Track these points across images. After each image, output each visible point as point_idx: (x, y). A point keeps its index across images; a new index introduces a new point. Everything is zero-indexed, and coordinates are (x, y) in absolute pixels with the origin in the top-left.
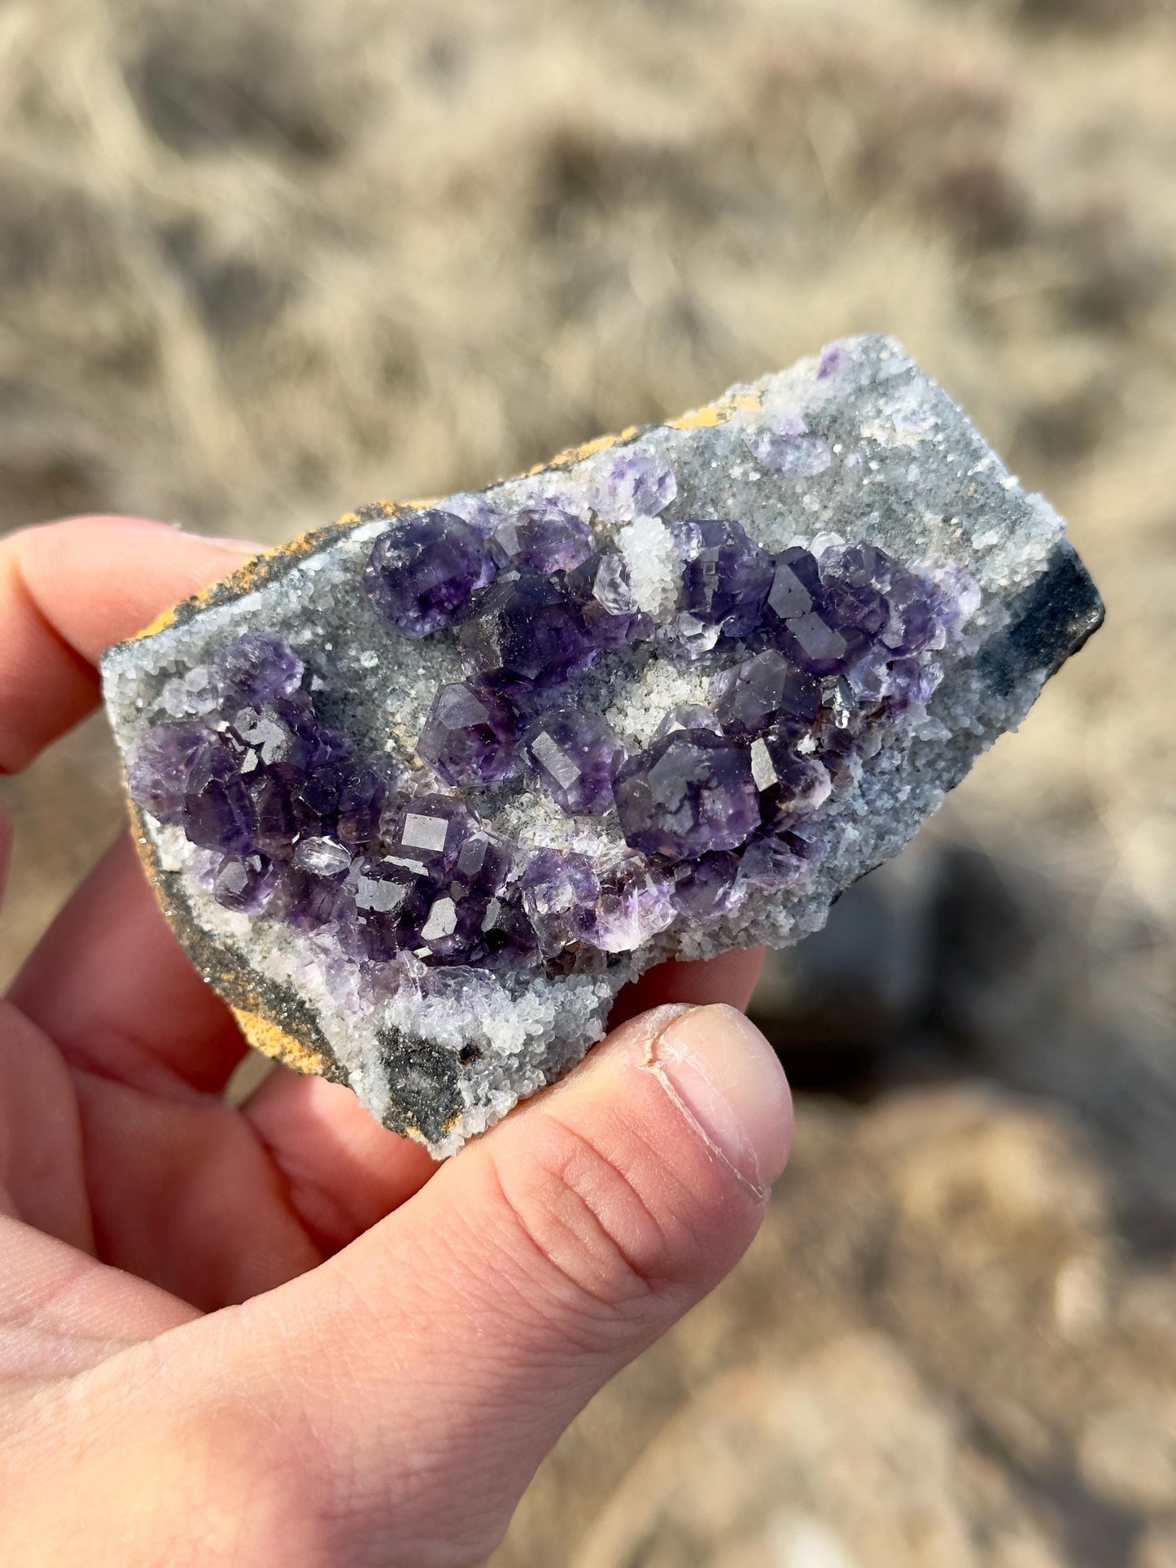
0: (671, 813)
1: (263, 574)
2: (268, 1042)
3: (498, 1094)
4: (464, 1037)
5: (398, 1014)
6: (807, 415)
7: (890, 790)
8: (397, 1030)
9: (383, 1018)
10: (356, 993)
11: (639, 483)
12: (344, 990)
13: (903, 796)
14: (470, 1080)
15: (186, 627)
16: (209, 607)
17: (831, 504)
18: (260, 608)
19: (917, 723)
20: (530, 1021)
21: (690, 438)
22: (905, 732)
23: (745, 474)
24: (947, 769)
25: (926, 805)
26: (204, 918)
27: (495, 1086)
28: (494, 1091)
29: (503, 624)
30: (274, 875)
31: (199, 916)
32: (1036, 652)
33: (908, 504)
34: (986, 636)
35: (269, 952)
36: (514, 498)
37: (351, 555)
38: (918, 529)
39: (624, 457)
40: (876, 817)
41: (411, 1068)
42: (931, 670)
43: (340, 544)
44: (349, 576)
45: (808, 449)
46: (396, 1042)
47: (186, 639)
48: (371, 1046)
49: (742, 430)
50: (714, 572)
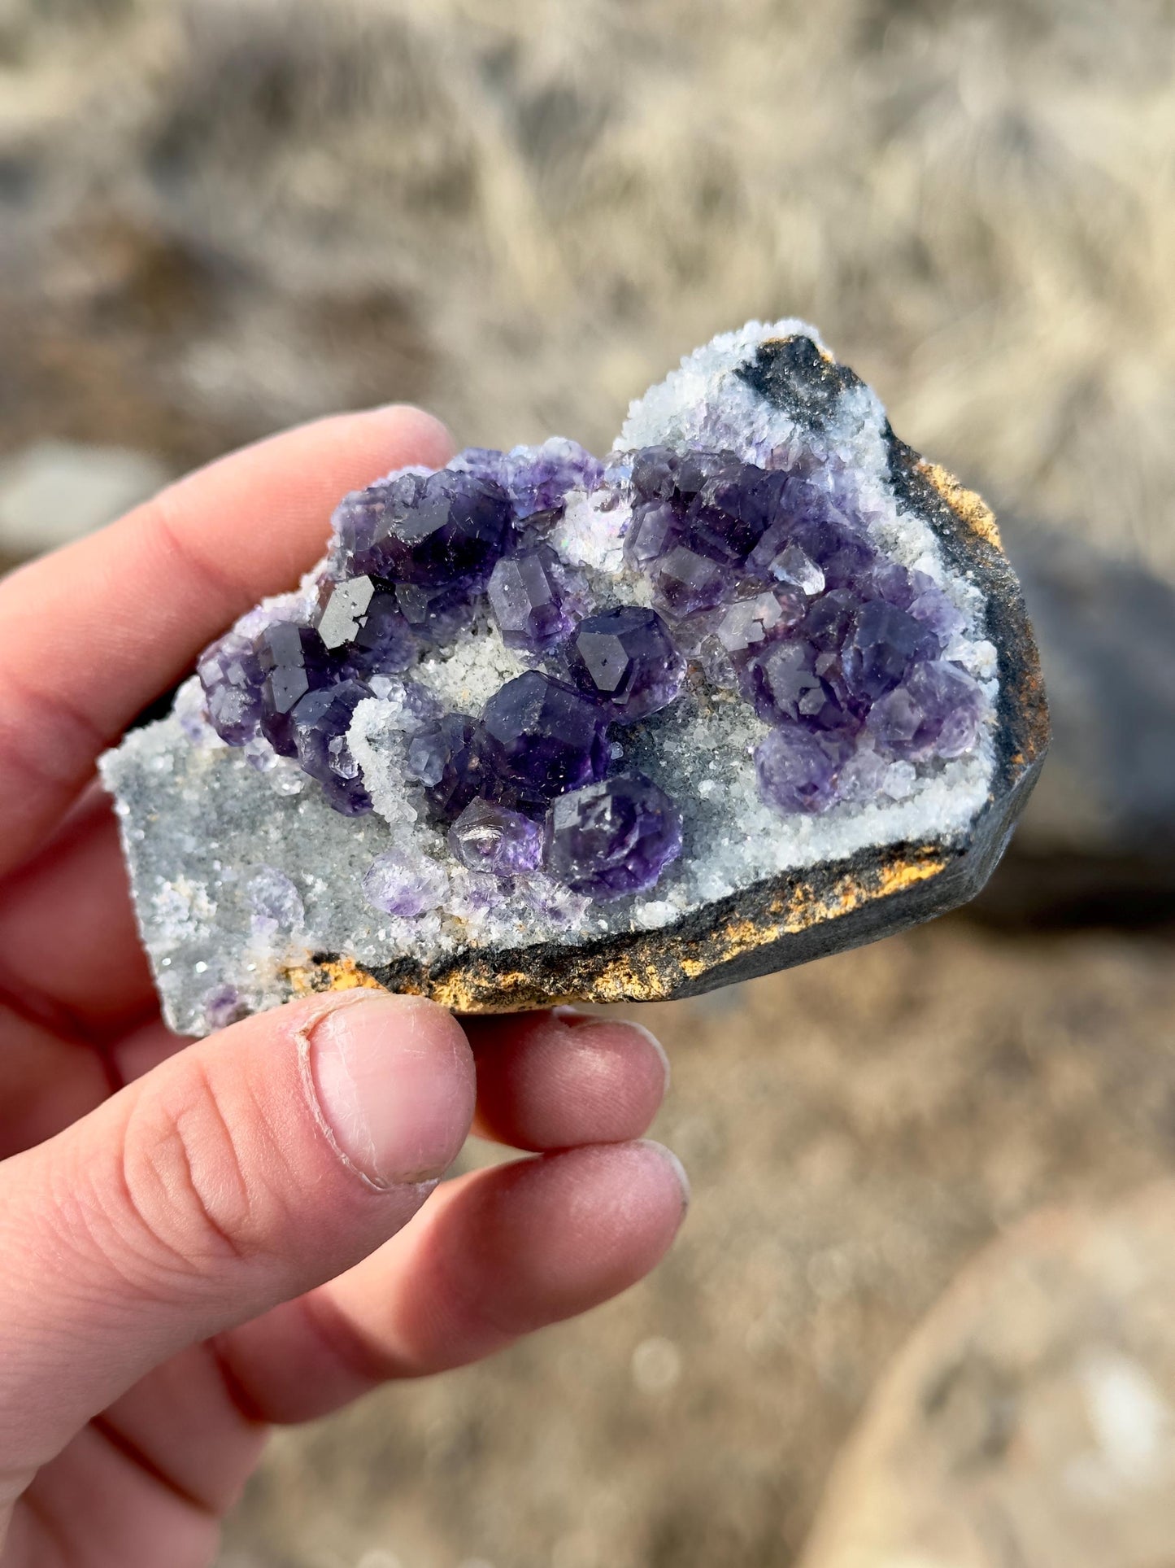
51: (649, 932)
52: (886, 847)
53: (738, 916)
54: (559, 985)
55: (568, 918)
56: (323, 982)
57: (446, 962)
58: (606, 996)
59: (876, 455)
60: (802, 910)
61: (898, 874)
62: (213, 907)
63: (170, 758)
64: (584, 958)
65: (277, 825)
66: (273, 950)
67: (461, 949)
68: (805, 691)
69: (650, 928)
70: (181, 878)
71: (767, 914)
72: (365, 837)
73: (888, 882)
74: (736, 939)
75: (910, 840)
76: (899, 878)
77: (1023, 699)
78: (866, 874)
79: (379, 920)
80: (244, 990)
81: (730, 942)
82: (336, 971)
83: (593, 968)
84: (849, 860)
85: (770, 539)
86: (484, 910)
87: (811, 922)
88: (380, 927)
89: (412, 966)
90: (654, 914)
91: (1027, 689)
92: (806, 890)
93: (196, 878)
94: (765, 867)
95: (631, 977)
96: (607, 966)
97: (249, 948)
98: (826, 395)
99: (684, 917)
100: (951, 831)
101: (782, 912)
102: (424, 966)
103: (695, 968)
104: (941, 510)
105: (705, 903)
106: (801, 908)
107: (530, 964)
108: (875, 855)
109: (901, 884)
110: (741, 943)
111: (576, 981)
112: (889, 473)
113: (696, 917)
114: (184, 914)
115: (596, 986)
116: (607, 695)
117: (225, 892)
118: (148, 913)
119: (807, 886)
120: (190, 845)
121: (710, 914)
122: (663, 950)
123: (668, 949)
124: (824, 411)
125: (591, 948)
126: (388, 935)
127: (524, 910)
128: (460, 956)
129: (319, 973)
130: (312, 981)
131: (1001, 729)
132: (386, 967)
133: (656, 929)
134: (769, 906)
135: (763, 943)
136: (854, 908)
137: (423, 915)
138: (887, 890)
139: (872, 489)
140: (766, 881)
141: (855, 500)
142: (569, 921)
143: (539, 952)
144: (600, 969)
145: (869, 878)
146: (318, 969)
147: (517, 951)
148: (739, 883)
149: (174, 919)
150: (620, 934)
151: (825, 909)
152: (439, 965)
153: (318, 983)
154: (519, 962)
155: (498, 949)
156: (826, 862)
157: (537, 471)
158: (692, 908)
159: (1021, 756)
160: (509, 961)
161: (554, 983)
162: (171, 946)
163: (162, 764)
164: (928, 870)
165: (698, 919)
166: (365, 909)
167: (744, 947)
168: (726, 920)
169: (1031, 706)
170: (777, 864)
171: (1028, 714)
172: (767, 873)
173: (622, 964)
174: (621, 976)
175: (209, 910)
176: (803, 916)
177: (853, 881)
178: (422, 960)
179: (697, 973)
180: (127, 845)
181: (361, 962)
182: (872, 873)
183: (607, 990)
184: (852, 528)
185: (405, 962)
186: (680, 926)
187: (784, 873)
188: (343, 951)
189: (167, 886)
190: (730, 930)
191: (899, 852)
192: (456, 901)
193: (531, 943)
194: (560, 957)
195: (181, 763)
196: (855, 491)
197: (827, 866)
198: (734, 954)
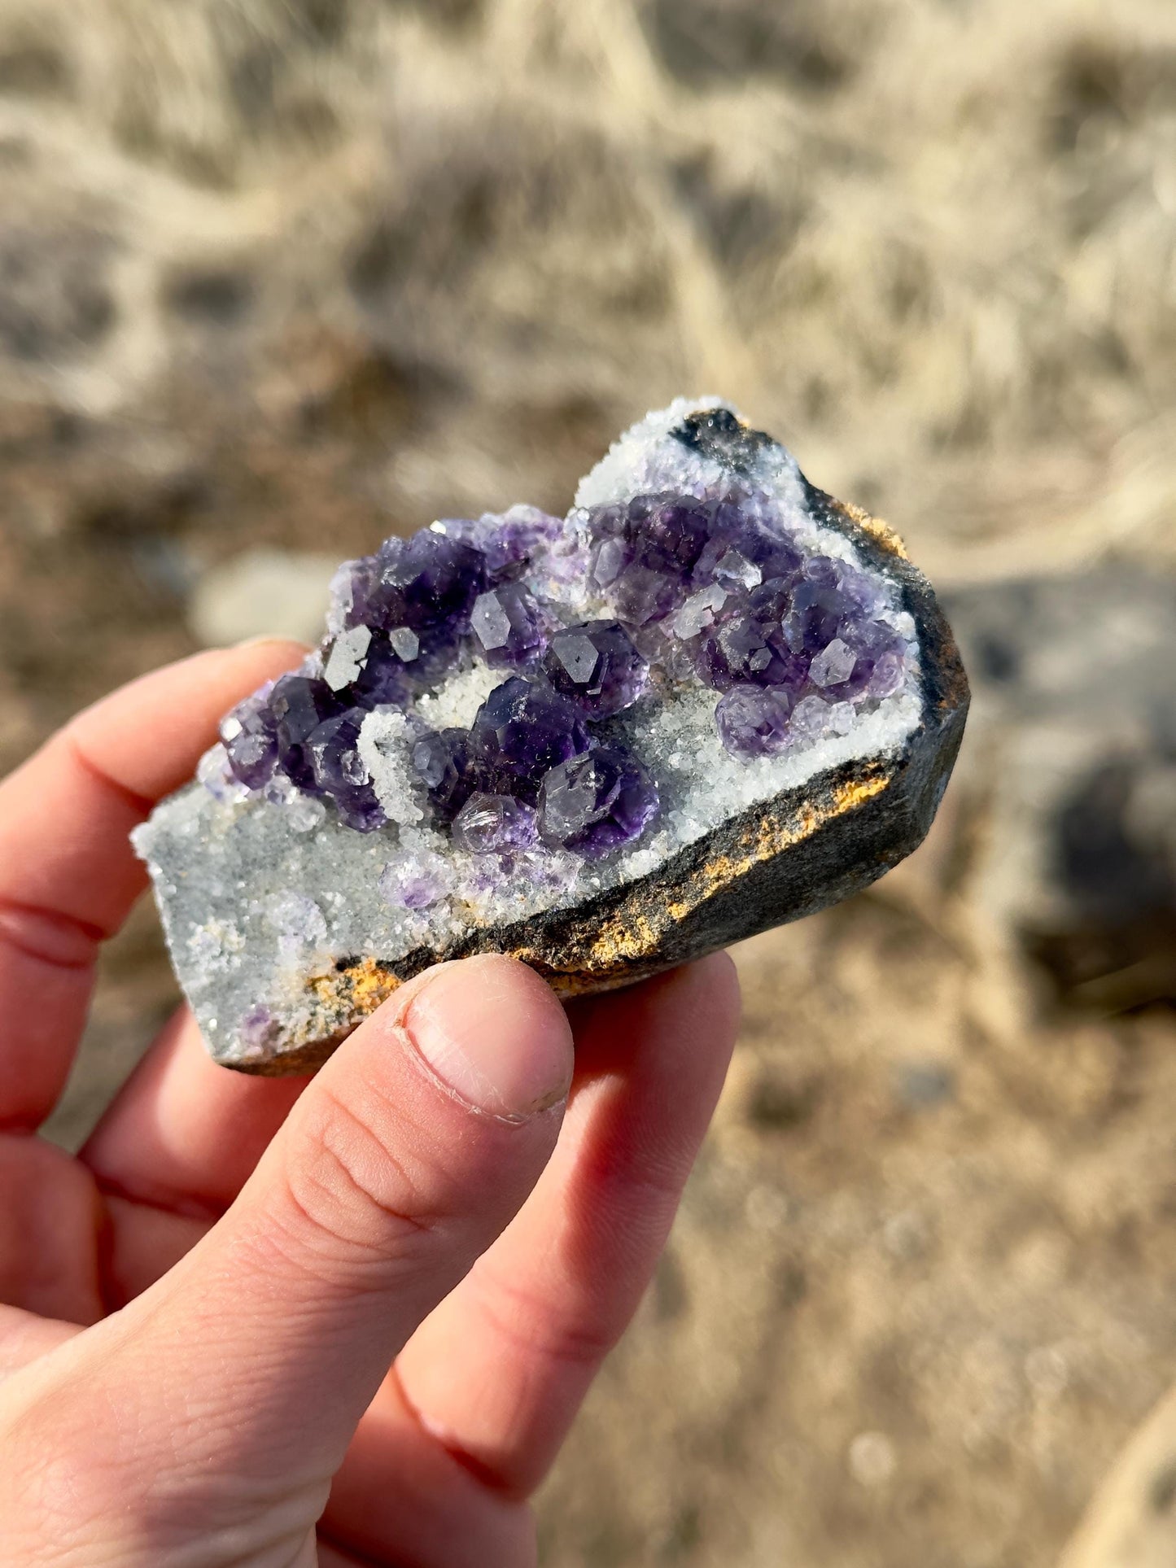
51: (637, 882)
52: (837, 768)
53: (714, 854)
54: (560, 955)
55: (563, 883)
56: (347, 988)
57: (458, 945)
58: (603, 961)
59: (796, 492)
60: (769, 840)
61: (849, 794)
62: (243, 939)
63: (196, 822)
64: (581, 922)
65: (297, 857)
66: (300, 962)
67: (470, 931)
68: (752, 652)
69: (638, 877)
70: (211, 919)
71: (739, 847)
72: (377, 852)
73: (842, 801)
74: (714, 874)
75: (857, 759)
76: (851, 797)
77: (942, 661)
78: (822, 797)
79: (395, 917)
80: (274, 1007)
81: (709, 878)
82: (358, 975)
83: (589, 932)
84: (805, 786)
85: (711, 549)
86: (489, 890)
87: (778, 849)
88: (395, 923)
89: (427, 955)
90: (639, 864)
91: (944, 654)
92: (771, 820)
93: (225, 917)
94: (733, 806)
95: (624, 935)
96: (602, 926)
97: (279, 966)
98: (747, 451)
99: (666, 861)
100: (890, 746)
101: (753, 843)
102: (437, 953)
103: (680, 911)
104: (855, 531)
105: (684, 846)
106: (768, 838)
107: (533, 936)
108: (828, 778)
109: (853, 802)
110: (718, 878)
111: (575, 950)
112: (807, 504)
113: (677, 860)
114: (216, 951)
115: (593, 953)
116: (582, 688)
117: (253, 925)
118: (183, 955)
119: (772, 817)
120: (218, 890)
121: (689, 855)
122: (650, 900)
123: (655, 897)
124: (747, 461)
125: (586, 910)
126: (404, 928)
127: (524, 885)
128: (470, 938)
129: (343, 979)
130: (337, 988)
131: (924, 678)
132: (404, 959)
133: (643, 877)
134: (741, 840)
135: (738, 874)
136: (814, 829)
137: (433, 905)
138: (842, 809)
139: (793, 513)
140: (735, 818)
141: (780, 522)
142: (565, 885)
143: (540, 921)
144: (596, 931)
145: (824, 800)
146: (341, 975)
147: (522, 924)
148: (712, 824)
149: (208, 956)
150: (612, 889)
151: (789, 835)
152: (451, 950)
153: (342, 989)
154: (523, 936)
155: (503, 925)
156: (786, 790)
157: (505, 532)
158: (673, 853)
159: (944, 701)
160: (514, 935)
161: (556, 953)
162: (205, 980)
163: (188, 828)
164: (874, 787)
165: (679, 861)
166: (382, 910)
167: (721, 882)
168: (703, 860)
169: (950, 667)
170: (744, 800)
171: (948, 673)
172: (735, 811)
173: (615, 922)
174: (615, 934)
175: (238, 943)
176: (772, 846)
177: (811, 806)
178: (436, 947)
179: (682, 915)
180: (160, 901)
181: (381, 959)
182: (827, 795)
183: (604, 954)
184: (780, 540)
185: (420, 953)
186: (664, 870)
187: (751, 808)
188: (363, 951)
189: (200, 929)
190: (708, 868)
191: (848, 772)
192: (462, 886)
193: (532, 914)
194: (560, 923)
195: (205, 825)
196: (780, 515)
197: (787, 795)
198: (714, 889)
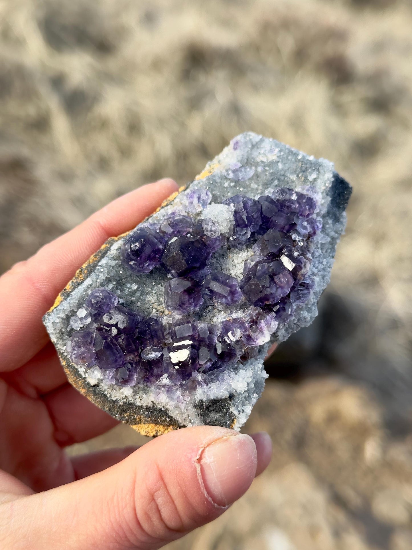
0: (268, 287)
1: (86, 273)
2: (150, 431)
3: (245, 407)
4: (228, 391)
5: (200, 395)
6: (238, 161)
7: (320, 263)
8: (202, 401)
9: (195, 399)
10: (181, 396)
11: (199, 198)
12: (175, 397)
13: (325, 263)
14: (234, 406)
15: (69, 298)
16: (73, 290)
17: (260, 184)
18: (92, 282)
19: (320, 238)
20: (246, 378)
21: (206, 180)
22: (318, 242)
23: (229, 185)
24: (330, 253)
25: (330, 265)
26: (113, 396)
27: (243, 404)
28: (244, 406)
29: (182, 252)
30: (136, 368)
31: (111, 396)
32: (340, 207)
33: (283, 175)
34: (326, 205)
35: (142, 397)
36: (158, 218)
37: (114, 255)
38: (290, 182)
39: (188, 193)
40: (320, 272)
41: (210, 413)
42: (318, 219)
43: (108, 253)
44: (117, 262)
45: (244, 171)
46: (203, 405)
47: (72, 302)
48: (192, 411)
49: (221, 172)
50: (243, 210)
